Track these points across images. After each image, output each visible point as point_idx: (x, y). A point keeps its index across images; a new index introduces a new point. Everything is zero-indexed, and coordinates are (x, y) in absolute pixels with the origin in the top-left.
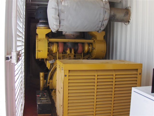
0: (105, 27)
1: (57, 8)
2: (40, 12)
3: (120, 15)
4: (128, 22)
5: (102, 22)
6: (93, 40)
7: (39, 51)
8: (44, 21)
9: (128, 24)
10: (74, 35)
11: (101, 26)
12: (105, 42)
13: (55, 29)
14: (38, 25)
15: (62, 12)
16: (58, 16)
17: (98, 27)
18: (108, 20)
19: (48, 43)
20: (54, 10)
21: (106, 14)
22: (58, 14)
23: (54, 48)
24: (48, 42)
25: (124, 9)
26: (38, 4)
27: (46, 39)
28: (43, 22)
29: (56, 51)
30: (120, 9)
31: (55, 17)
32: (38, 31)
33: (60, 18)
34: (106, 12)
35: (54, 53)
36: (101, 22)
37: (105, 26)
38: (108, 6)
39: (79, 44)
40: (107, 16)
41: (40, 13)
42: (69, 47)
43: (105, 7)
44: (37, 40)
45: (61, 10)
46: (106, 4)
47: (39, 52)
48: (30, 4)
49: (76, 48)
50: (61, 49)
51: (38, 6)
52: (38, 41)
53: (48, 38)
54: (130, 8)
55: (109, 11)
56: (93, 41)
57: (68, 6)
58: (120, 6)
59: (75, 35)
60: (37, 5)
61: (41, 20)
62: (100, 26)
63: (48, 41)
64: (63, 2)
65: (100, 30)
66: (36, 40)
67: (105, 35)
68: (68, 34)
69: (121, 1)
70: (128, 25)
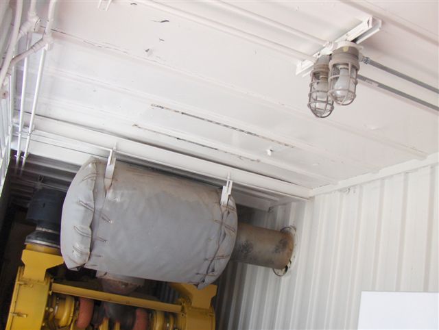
0: (217, 277)
1: (92, 205)
2: (44, 205)
3: (264, 247)
4: (284, 270)
5: (212, 261)
6: (181, 304)
7: (19, 315)
8: (50, 231)
9: (284, 274)
10: (126, 285)
11: (207, 272)
12: (214, 315)
13: (76, 261)
14: (29, 238)
15: (103, 218)
16: (91, 227)
17: (198, 274)
18: (228, 259)
19: (49, 295)
20: (83, 208)
21: (225, 241)
22: (90, 222)
23: (65, 314)
24: (51, 293)
25: (276, 231)
26: (45, 177)
27: (45, 283)
28: (45, 232)
29: (68, 322)
30: (266, 229)
31: (82, 228)
32: (26, 256)
33: (94, 234)
34: (225, 234)
35: (62, 327)
36: (207, 262)
37: (218, 273)
38: (233, 219)
39: (138, 313)
40: (227, 247)
41: (42, 206)
42: (109, 317)
43: (224, 221)
44: (19, 281)
45: (101, 212)
46: (229, 213)
47: (16, 318)
48: (21, 172)
49: (129, 321)
50: (83, 318)
51: (43, 182)
52: (20, 285)
53: (52, 280)
54: (293, 231)
55: (234, 235)
56: (179, 307)
57: (122, 204)
58: (266, 223)
59: (131, 284)
60: (40, 180)
61: (43, 228)
62: (205, 273)
63: (50, 289)
64: (111, 191)
65: (204, 281)
66: (17, 283)
67: (215, 294)
68: (112, 278)
69: (273, 207)
70: (283, 278)
